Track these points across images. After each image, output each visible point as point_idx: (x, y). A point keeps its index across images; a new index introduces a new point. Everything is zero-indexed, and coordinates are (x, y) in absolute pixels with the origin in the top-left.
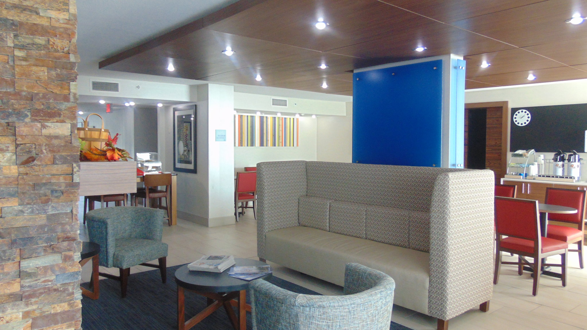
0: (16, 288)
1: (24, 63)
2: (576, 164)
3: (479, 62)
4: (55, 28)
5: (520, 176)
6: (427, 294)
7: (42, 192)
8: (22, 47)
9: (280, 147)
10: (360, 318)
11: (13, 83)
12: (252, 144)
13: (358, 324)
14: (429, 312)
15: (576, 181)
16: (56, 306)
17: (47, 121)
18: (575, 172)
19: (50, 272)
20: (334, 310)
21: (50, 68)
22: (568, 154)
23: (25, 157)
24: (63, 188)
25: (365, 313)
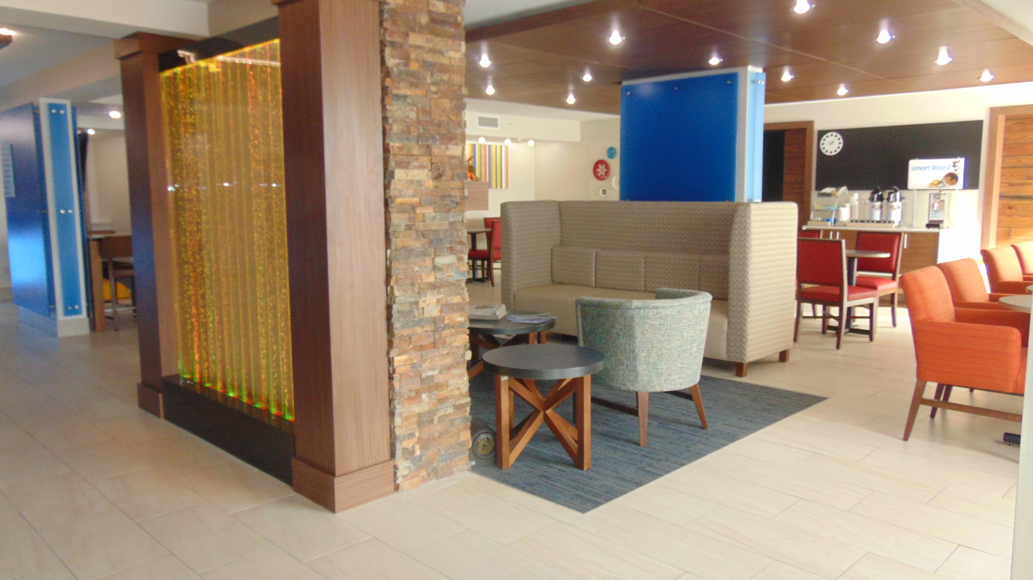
0: (431, 279)
1: (435, 96)
2: (897, 204)
3: (780, 74)
4: (453, 66)
5: (826, 223)
6: (725, 338)
7: (446, 203)
8: (434, 84)
10: (687, 318)
11: (429, 113)
13: (685, 323)
14: (728, 356)
15: (896, 227)
16: (453, 297)
17: (448, 143)
18: (896, 216)
19: (450, 269)
21: (451, 100)
22: (888, 191)
23: (436, 174)
24: (458, 200)
25: (690, 313)
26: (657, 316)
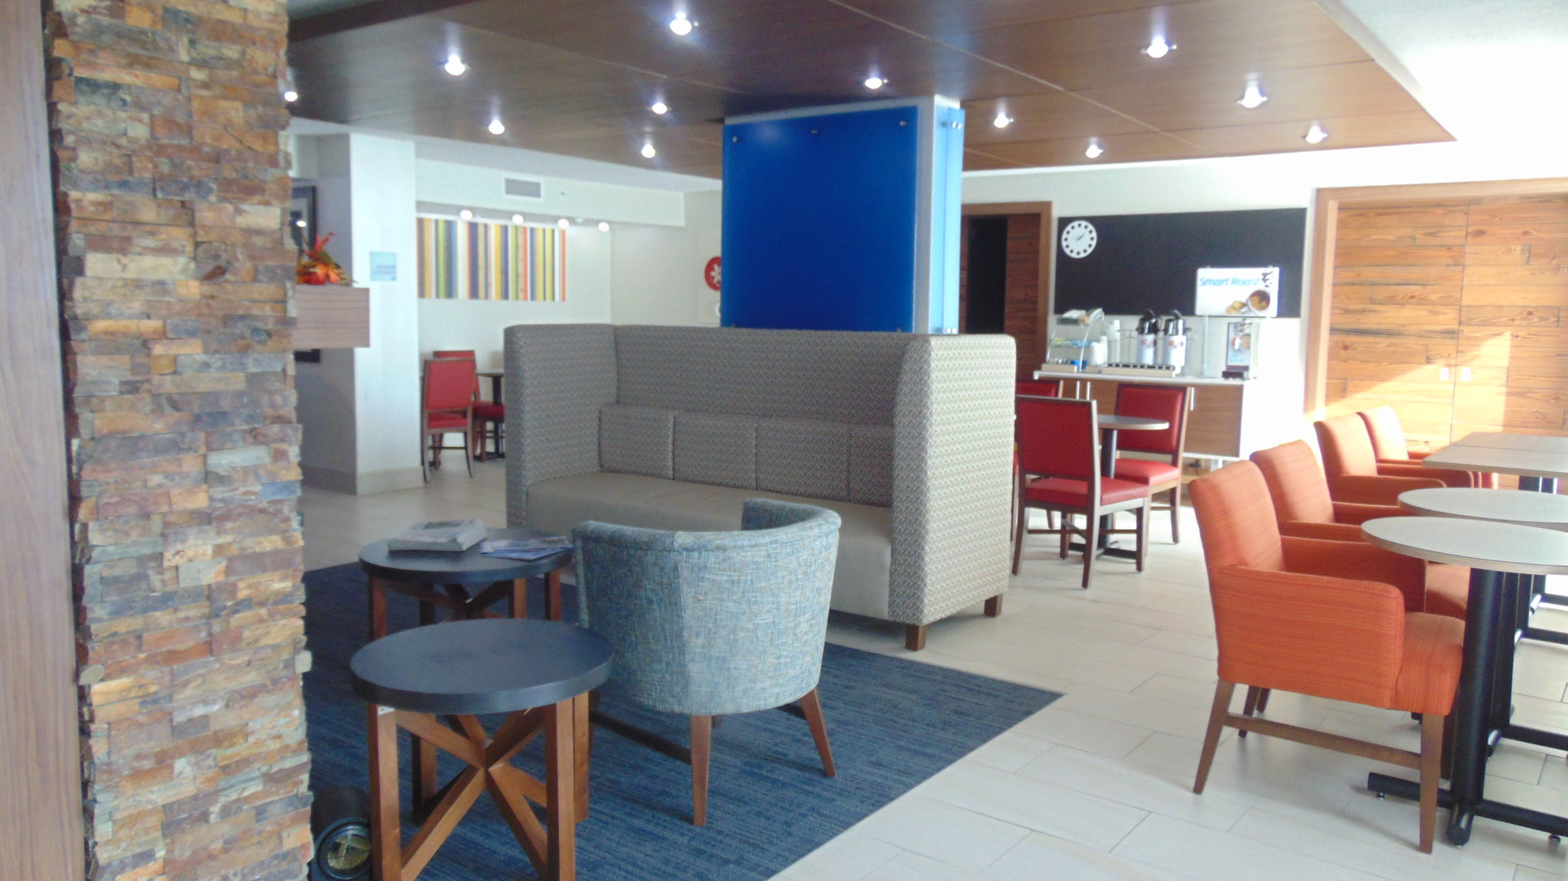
0: (200, 501)
1: (204, 93)
2: (1179, 339)
3: (992, 115)
4: (253, 29)
5: (1071, 366)
6: (888, 579)
7: (237, 331)
8: (202, 64)
9: (521, 302)
10: (787, 568)
11: (188, 130)
12: (450, 292)
13: (783, 578)
14: (891, 613)
15: (1177, 375)
16: (262, 539)
17: (243, 200)
18: (1177, 358)
19: (252, 478)
20: (743, 554)
21: (247, 104)
22: (1165, 318)
23: (209, 267)
24: (270, 326)
25: (793, 558)
26: (726, 565)
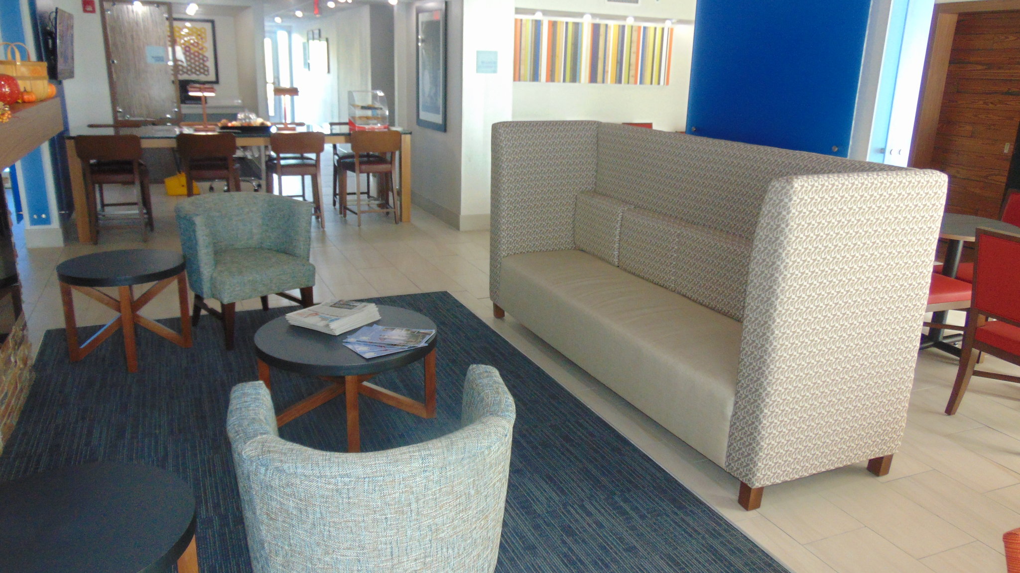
6: (727, 429)
9: (632, 86)
10: (367, 505)
12: (574, 78)
14: (727, 464)
